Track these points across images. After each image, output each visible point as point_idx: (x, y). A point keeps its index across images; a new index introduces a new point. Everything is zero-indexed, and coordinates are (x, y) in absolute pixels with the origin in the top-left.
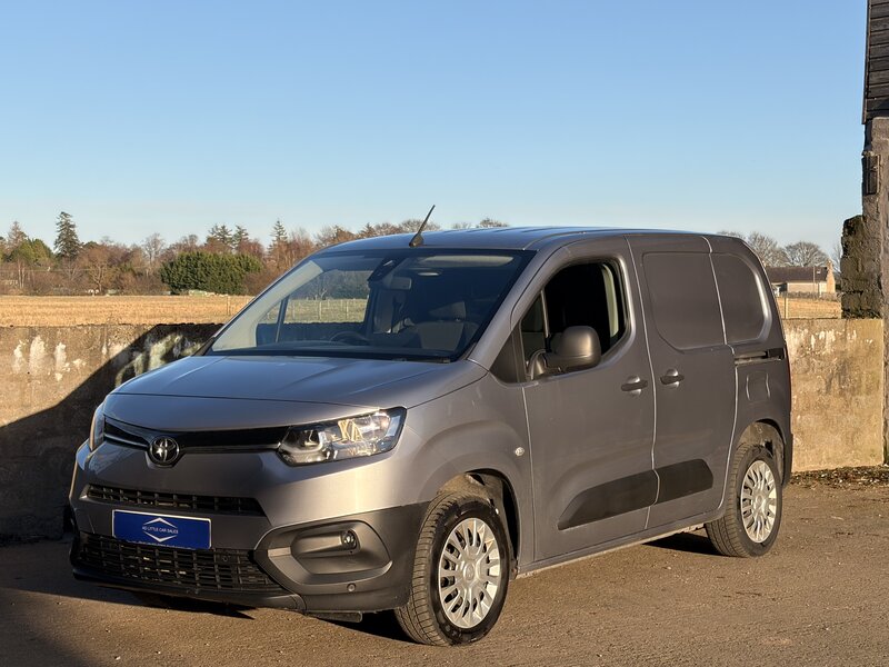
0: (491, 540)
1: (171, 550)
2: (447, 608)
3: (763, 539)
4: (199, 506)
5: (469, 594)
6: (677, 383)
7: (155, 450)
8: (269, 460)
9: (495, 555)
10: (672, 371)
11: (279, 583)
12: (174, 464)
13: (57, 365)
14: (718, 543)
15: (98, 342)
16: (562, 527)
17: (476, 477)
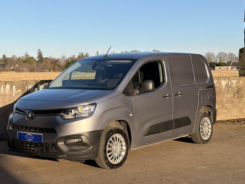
0: (123, 139)
1: (33, 143)
2: (109, 159)
3: (207, 139)
4: (40, 131)
5: (116, 155)
6: (180, 95)
7: (28, 115)
8: (58, 118)
9: (124, 144)
10: (178, 92)
11: (61, 152)
12: (33, 119)
13: (13, 92)
14: (194, 140)
15: (25, 85)
16: (144, 136)
17: (119, 122)
